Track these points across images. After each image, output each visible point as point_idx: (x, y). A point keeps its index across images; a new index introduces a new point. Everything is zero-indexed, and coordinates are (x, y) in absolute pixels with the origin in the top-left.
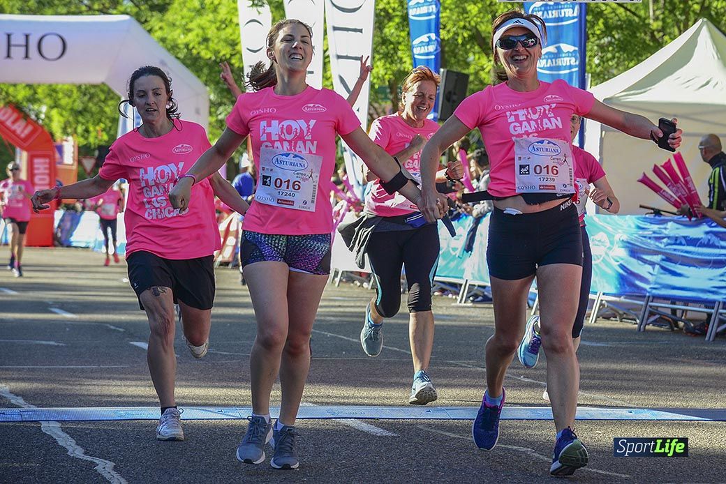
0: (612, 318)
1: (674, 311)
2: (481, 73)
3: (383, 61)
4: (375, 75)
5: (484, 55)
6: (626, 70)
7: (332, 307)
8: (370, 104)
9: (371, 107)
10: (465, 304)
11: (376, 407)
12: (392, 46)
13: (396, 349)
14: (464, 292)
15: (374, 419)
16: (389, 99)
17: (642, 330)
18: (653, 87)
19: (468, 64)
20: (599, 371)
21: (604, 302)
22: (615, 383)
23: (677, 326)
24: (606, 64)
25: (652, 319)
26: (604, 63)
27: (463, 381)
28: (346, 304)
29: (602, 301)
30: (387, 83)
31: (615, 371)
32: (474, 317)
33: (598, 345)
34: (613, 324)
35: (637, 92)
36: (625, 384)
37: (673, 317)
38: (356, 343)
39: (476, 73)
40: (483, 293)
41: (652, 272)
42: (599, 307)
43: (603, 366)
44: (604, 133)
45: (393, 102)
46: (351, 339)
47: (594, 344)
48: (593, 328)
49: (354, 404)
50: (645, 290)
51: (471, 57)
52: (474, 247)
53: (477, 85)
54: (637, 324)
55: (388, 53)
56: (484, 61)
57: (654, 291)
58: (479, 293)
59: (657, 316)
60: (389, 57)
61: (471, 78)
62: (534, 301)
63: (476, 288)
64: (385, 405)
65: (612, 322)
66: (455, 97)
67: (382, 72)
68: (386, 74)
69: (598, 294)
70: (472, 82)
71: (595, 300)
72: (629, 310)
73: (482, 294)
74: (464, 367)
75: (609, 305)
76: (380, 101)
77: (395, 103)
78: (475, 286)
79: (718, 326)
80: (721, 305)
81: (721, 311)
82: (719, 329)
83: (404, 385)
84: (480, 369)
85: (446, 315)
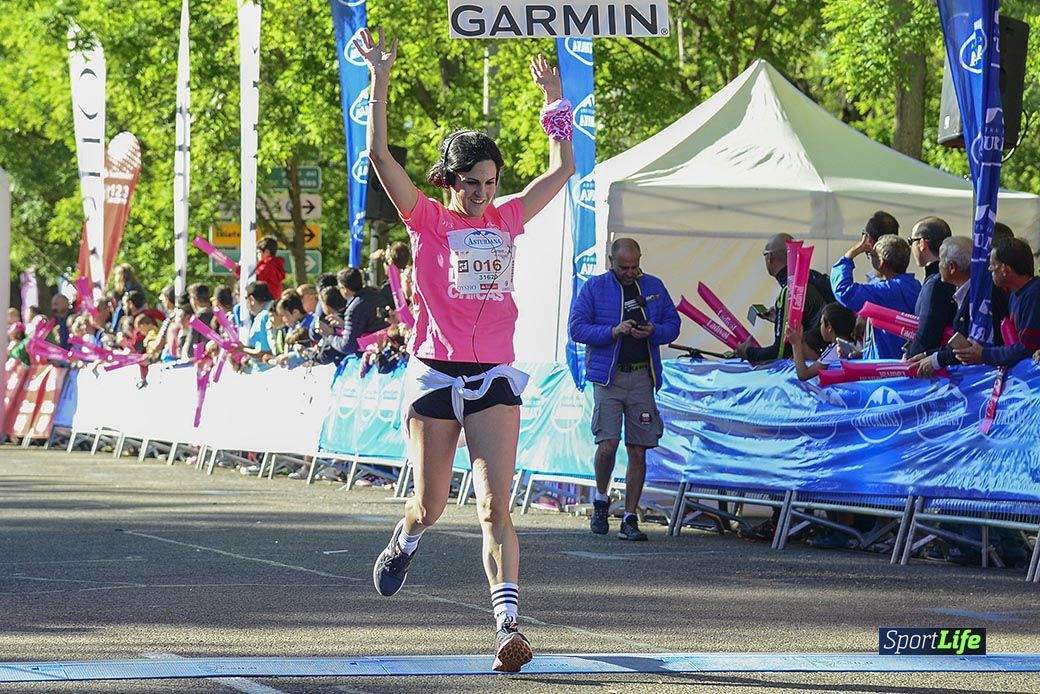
1: (723, 504)
2: (425, 145)
3: (276, 131)
4: (266, 152)
5: (429, 119)
6: (645, 138)
7: (203, 504)
8: (258, 196)
9: (260, 201)
11: (273, 660)
12: (289, 107)
13: (301, 568)
14: (403, 479)
15: (271, 676)
16: (284, 187)
17: (675, 534)
18: (686, 164)
19: (404, 133)
20: (610, 598)
21: (616, 492)
22: (636, 616)
23: (728, 526)
24: (614, 130)
25: (690, 517)
26: (611, 129)
27: (405, 617)
28: (224, 500)
29: (614, 490)
30: (285, 164)
31: (635, 599)
35: (662, 172)
36: (651, 617)
37: (723, 513)
38: (241, 560)
39: (418, 146)
41: (688, 445)
43: (616, 590)
44: (612, 234)
45: (290, 193)
46: (234, 555)
47: (603, 557)
49: (239, 655)
50: (677, 473)
51: (408, 122)
53: (417, 164)
54: (667, 524)
55: (284, 118)
56: (429, 128)
57: (692, 476)
59: (698, 512)
60: (286, 124)
61: (410, 153)
64: (286, 655)
67: (276, 147)
68: (282, 150)
70: (413, 159)
72: (655, 503)
74: (407, 595)
76: (271, 191)
77: (295, 193)
79: (791, 527)
80: (795, 495)
81: (794, 503)
82: (793, 531)
83: (315, 624)
84: (430, 598)
85: (378, 516)
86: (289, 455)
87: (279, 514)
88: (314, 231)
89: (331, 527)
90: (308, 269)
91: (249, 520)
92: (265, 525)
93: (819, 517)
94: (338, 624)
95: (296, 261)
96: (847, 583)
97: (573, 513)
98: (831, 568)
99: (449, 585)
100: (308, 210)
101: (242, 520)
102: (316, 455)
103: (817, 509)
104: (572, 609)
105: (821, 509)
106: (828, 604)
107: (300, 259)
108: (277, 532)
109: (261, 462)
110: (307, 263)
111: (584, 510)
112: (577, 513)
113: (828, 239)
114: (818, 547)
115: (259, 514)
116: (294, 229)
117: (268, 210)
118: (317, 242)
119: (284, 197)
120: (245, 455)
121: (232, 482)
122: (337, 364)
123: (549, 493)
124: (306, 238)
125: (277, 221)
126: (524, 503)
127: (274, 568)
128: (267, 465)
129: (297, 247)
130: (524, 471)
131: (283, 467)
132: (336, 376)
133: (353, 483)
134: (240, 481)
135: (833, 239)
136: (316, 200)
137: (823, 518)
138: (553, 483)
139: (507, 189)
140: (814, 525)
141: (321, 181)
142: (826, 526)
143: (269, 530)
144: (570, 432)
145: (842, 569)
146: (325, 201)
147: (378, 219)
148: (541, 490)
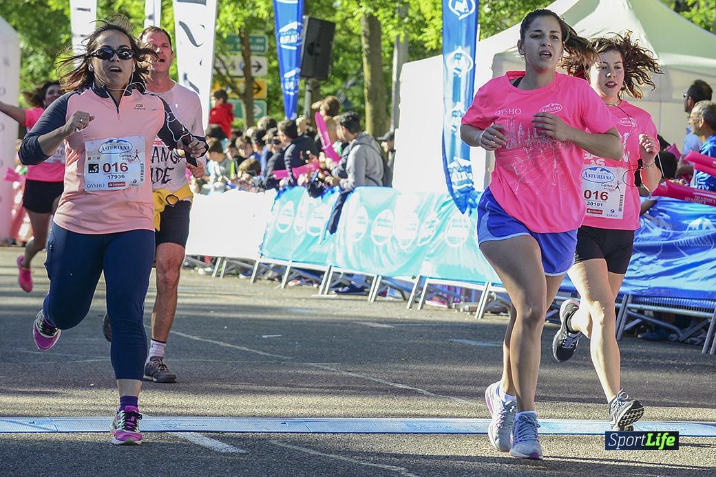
0: (502, 313)
2: (350, 20)
4: (223, 21)
8: (216, 56)
9: (218, 60)
10: (328, 296)
11: (220, 419)
13: (245, 348)
14: (326, 281)
15: (218, 432)
16: (239, 50)
19: (333, 11)
20: (485, 376)
21: (493, 294)
24: (497, 13)
26: (495, 12)
29: (490, 292)
30: (238, 32)
32: (338, 311)
33: (486, 344)
34: (503, 320)
38: (197, 341)
39: (344, 21)
40: (350, 282)
42: (487, 299)
43: (490, 370)
45: (243, 55)
46: (191, 337)
47: (481, 344)
48: (480, 324)
49: (194, 415)
52: (338, 227)
56: (353, 7)
58: (345, 282)
61: (338, 27)
62: (410, 291)
63: (341, 276)
64: (232, 416)
65: (504, 318)
66: (318, 50)
67: (231, 18)
68: (236, 21)
69: (486, 284)
70: (339, 32)
71: (482, 292)
73: (348, 284)
74: (327, 370)
75: (500, 297)
76: (228, 53)
77: (247, 55)
78: (340, 273)
79: (626, 324)
80: (630, 299)
81: (630, 305)
82: (628, 327)
83: (254, 392)
84: (345, 373)
85: (307, 309)
86: (237, 260)
87: (228, 306)
88: (261, 85)
89: (268, 316)
90: (256, 115)
91: (204, 310)
92: (217, 315)
93: (648, 316)
94: (272, 393)
95: (247, 108)
96: (668, 368)
97: (459, 310)
98: (656, 356)
99: (360, 363)
100: (256, 69)
101: (198, 310)
102: (259, 260)
103: (647, 310)
104: (455, 383)
105: (649, 310)
106: (653, 384)
107: (250, 108)
108: (225, 319)
109: (215, 264)
110: (255, 110)
111: (467, 307)
112: (461, 310)
113: (661, 102)
114: (646, 339)
115: (212, 305)
116: (245, 83)
117: (225, 67)
118: (263, 94)
119: (238, 58)
120: (202, 259)
121: (192, 280)
122: (278, 189)
123: (440, 294)
124: (255, 91)
125: (232, 77)
126: (421, 301)
127: (223, 348)
128: (220, 267)
129: (247, 97)
130: (421, 277)
131: (233, 269)
132: (276, 199)
133: (287, 283)
134: (198, 280)
135: (665, 101)
136: (263, 61)
137: (651, 317)
138: (443, 286)
139: (413, 57)
140: (644, 322)
141: (267, 47)
142: (653, 323)
143: (221, 318)
144: (459, 247)
145: (665, 356)
146: (270, 62)
147: (311, 77)
148: (434, 291)
